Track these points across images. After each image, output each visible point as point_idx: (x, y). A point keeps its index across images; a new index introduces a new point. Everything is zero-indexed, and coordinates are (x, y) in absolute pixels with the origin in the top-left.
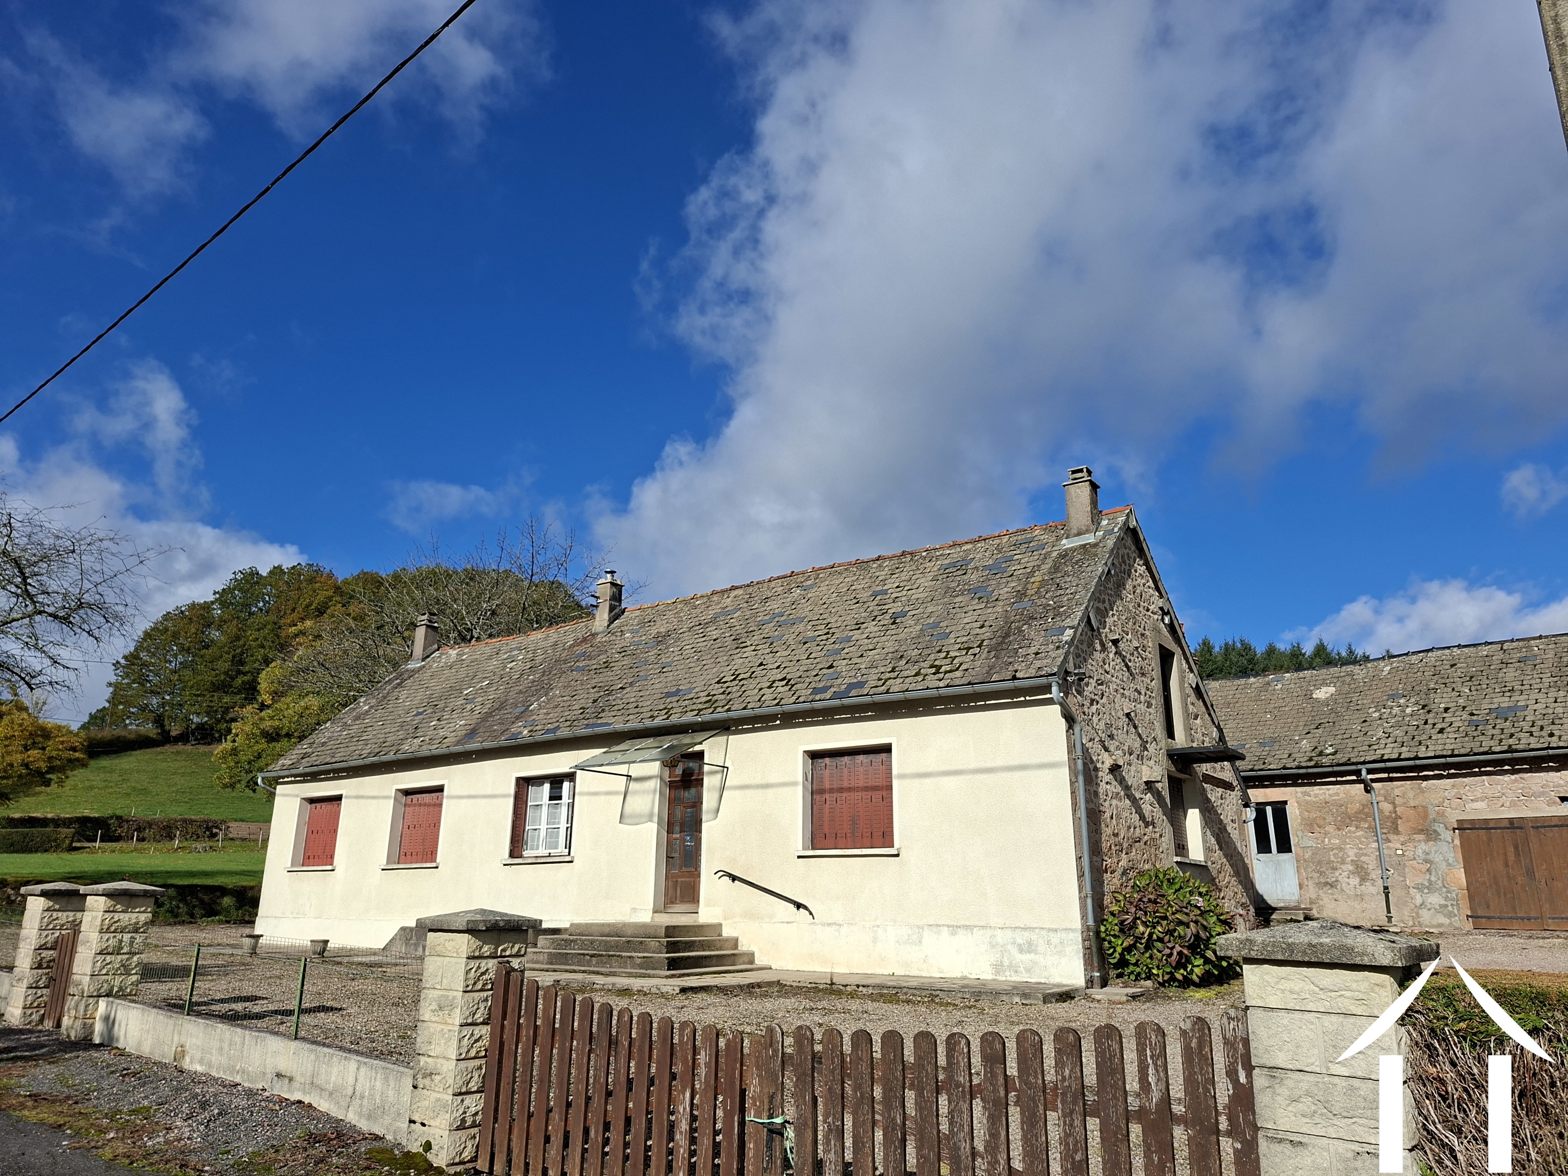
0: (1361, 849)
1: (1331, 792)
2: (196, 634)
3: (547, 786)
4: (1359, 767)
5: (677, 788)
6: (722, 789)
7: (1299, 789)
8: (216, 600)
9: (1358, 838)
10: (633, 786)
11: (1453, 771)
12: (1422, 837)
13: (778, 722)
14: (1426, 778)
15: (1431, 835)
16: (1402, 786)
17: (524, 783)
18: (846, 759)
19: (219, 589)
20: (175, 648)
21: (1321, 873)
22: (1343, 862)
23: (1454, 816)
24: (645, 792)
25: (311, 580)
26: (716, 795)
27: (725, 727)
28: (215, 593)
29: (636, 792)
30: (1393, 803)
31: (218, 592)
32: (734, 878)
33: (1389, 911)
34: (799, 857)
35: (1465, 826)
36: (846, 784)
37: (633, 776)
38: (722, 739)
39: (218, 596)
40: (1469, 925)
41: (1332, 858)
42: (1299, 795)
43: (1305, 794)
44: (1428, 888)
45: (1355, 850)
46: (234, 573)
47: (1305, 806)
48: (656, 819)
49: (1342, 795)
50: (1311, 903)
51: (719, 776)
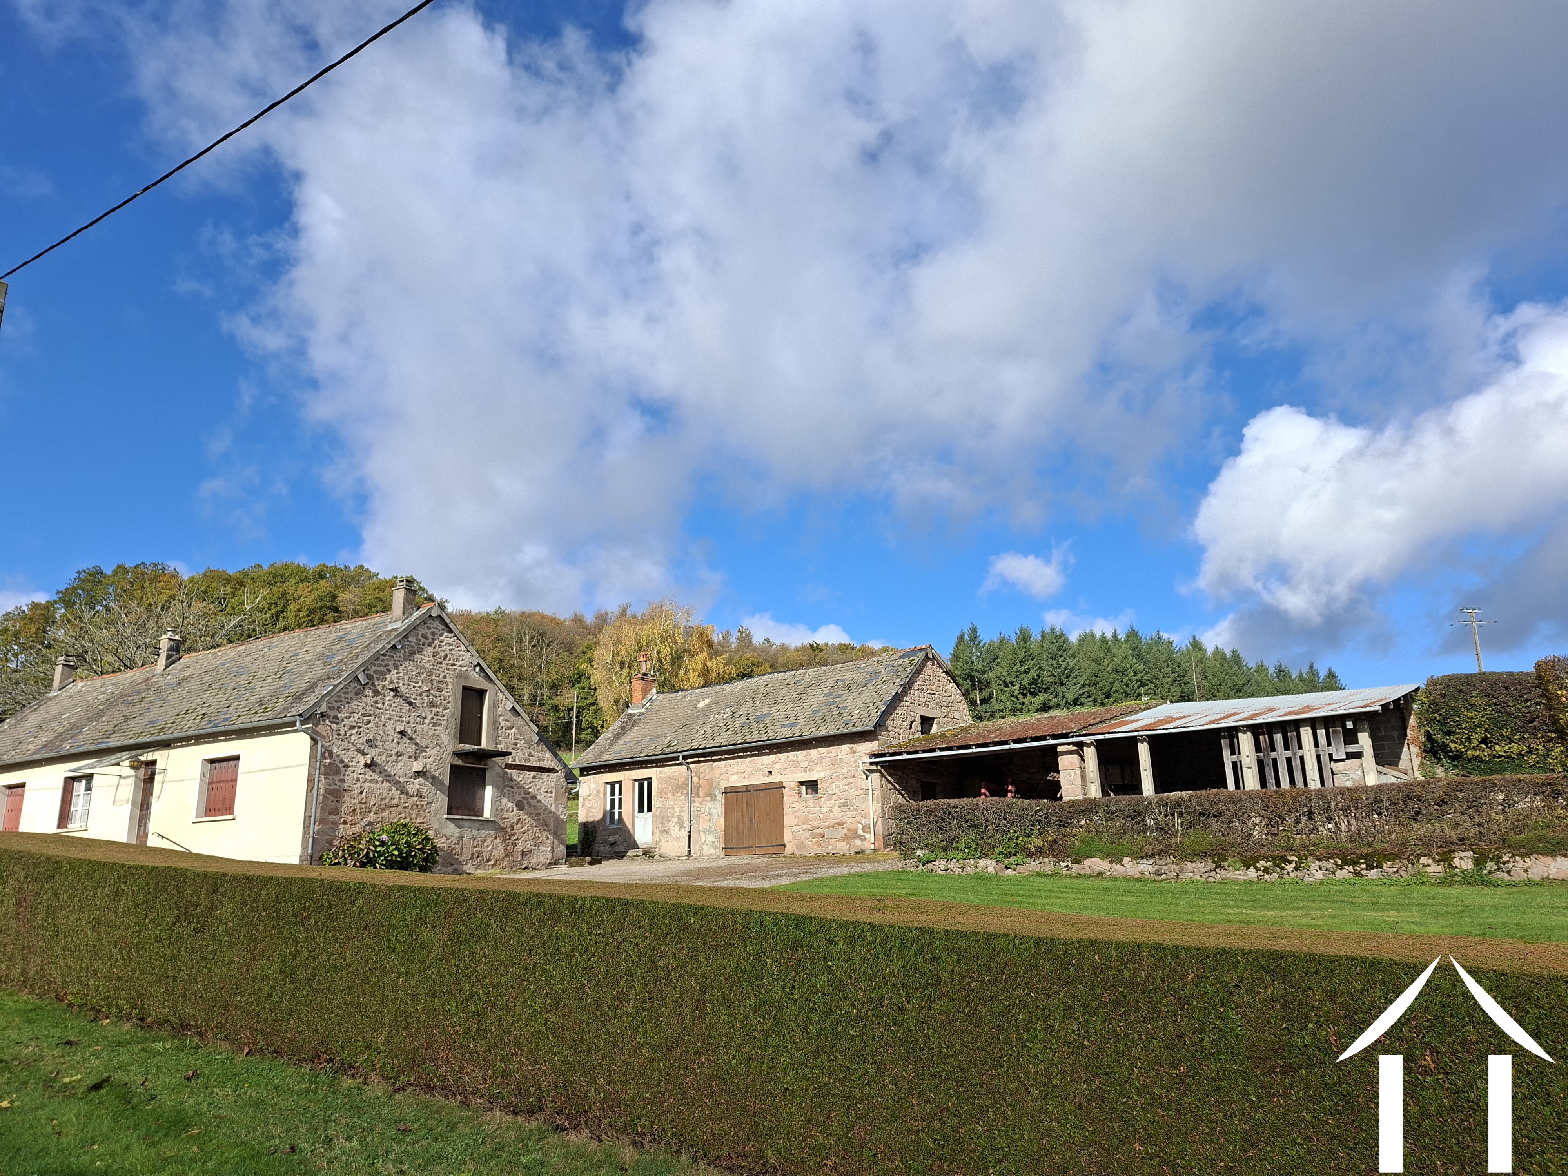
0: (681, 807)
1: (672, 771)
2: (36, 633)
3: (84, 782)
4: (679, 754)
5: (147, 783)
6: (163, 782)
7: (658, 769)
8: (60, 598)
9: (681, 800)
10: (122, 781)
11: (726, 756)
12: (709, 799)
13: (193, 741)
14: (715, 761)
15: (713, 798)
16: (704, 766)
17: (70, 781)
18: (225, 764)
19: (62, 588)
20: (16, 647)
21: (663, 824)
22: (673, 817)
23: (724, 785)
24: (127, 785)
25: (155, 579)
26: (160, 786)
27: (166, 744)
28: (58, 592)
29: (122, 785)
30: (699, 777)
31: (61, 592)
32: (163, 837)
33: (689, 847)
34: (194, 823)
35: (728, 791)
36: (223, 779)
37: (123, 775)
38: (166, 752)
39: (61, 595)
40: (722, 854)
41: (669, 815)
42: (658, 773)
43: (661, 772)
44: (708, 831)
45: (679, 809)
46: (78, 572)
47: (660, 780)
48: (130, 802)
49: (677, 773)
50: (657, 844)
51: (162, 775)
